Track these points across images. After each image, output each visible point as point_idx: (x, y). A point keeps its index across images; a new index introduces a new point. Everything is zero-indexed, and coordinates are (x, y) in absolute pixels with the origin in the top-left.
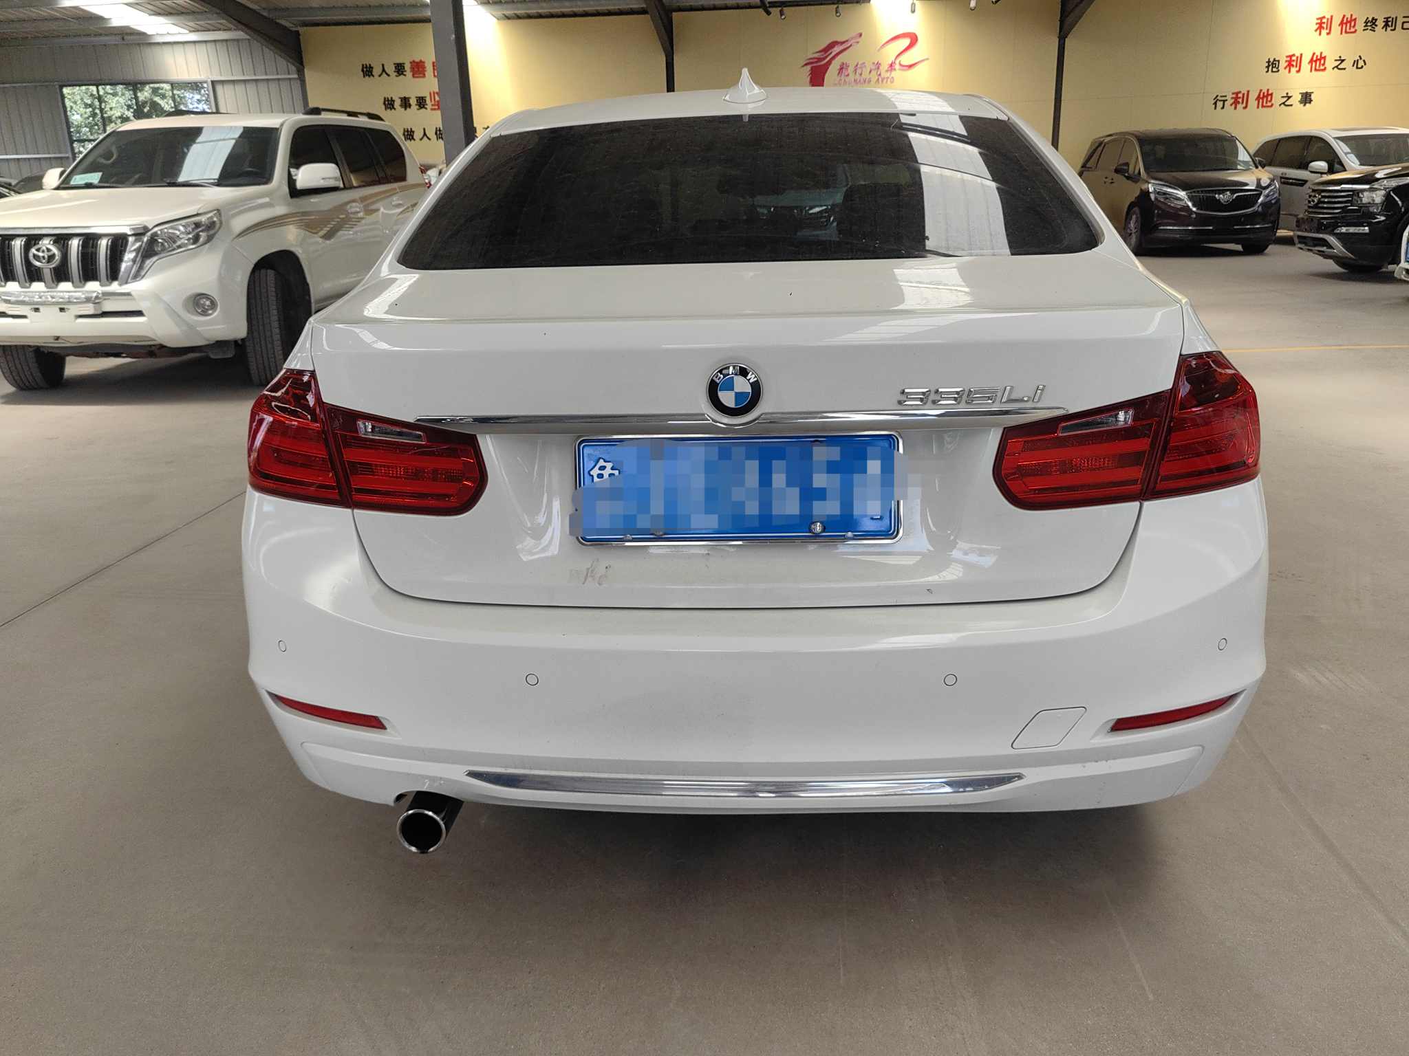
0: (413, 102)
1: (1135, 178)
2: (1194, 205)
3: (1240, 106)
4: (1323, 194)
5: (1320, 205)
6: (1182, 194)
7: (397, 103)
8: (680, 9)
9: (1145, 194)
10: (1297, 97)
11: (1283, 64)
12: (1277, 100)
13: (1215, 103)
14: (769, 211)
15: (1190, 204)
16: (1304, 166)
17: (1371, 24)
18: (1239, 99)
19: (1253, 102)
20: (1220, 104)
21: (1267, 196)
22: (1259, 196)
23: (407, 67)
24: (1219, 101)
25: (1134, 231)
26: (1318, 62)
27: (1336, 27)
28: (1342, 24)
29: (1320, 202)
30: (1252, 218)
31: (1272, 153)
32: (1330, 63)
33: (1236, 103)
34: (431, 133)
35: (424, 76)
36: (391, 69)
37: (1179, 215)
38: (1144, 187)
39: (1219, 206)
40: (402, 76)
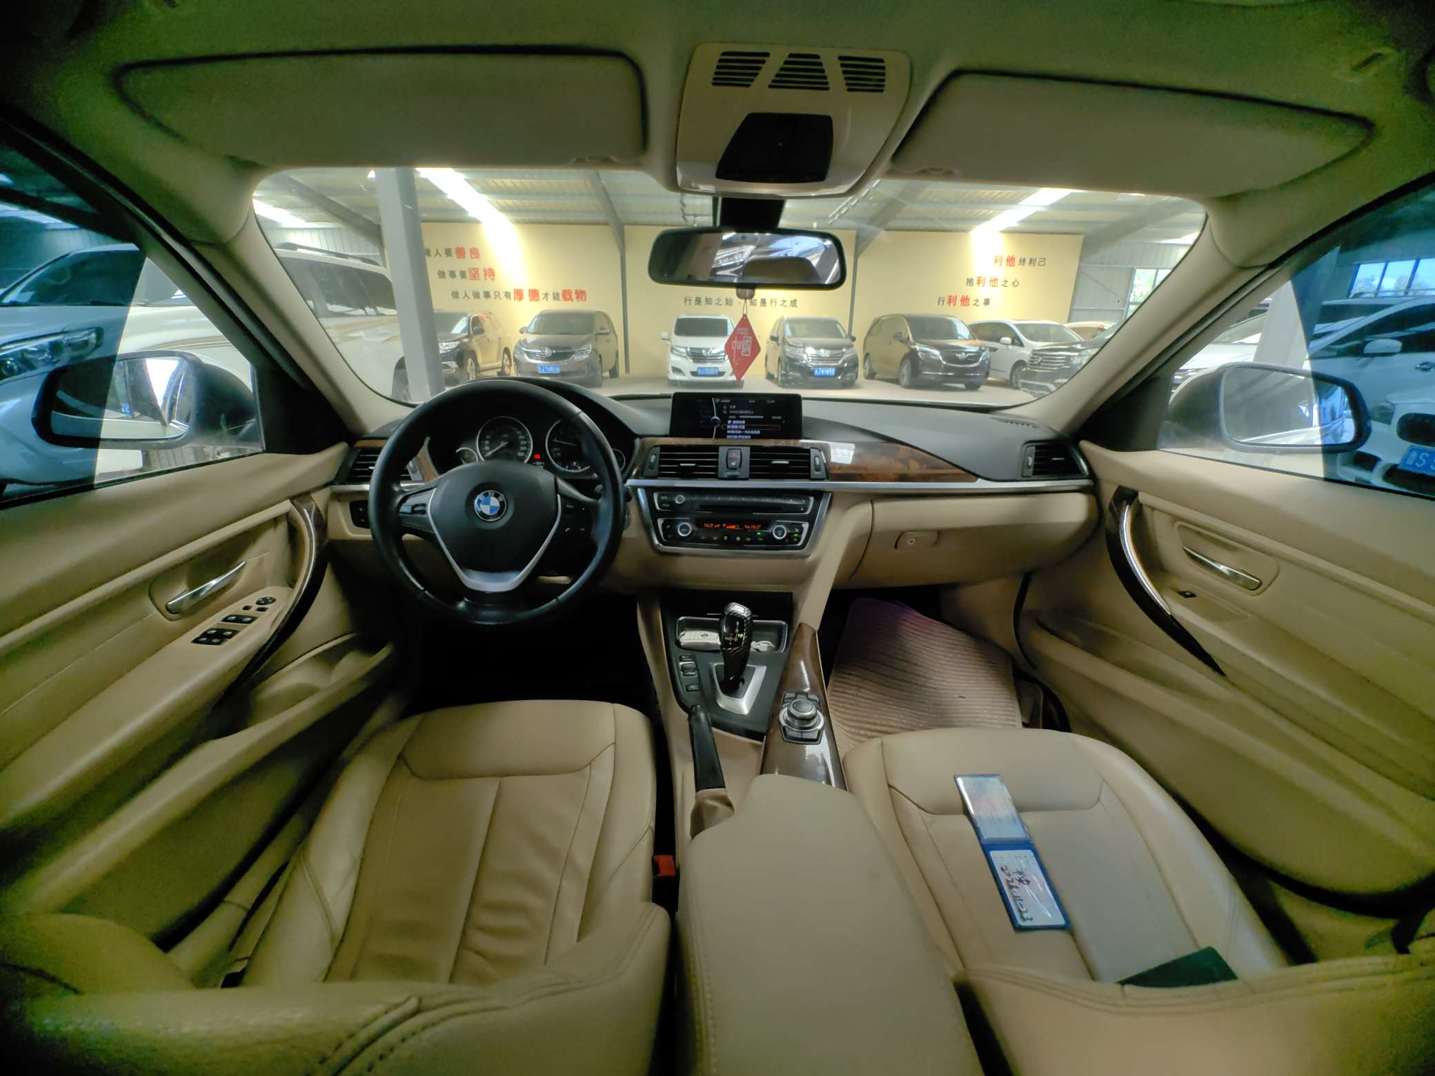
0: (457, 274)
1: (905, 341)
2: (944, 359)
3: (952, 304)
4: (1044, 357)
5: (1042, 364)
6: (937, 352)
7: (447, 274)
8: (629, 224)
9: (914, 352)
10: (981, 302)
11: (975, 282)
12: (972, 302)
13: (939, 302)
14: (687, 351)
15: (941, 358)
16: (998, 340)
17: (1023, 261)
18: (951, 300)
19: (958, 302)
20: (941, 302)
21: (984, 357)
22: (980, 356)
23: (453, 252)
24: (940, 300)
25: (905, 374)
26: (994, 281)
27: (1004, 262)
28: (1007, 260)
29: (1041, 362)
30: (974, 370)
31: (978, 330)
32: (1000, 283)
33: (949, 302)
34: (470, 294)
35: (464, 257)
36: (442, 252)
37: (934, 365)
38: (913, 347)
39: (957, 361)
40: (450, 257)
